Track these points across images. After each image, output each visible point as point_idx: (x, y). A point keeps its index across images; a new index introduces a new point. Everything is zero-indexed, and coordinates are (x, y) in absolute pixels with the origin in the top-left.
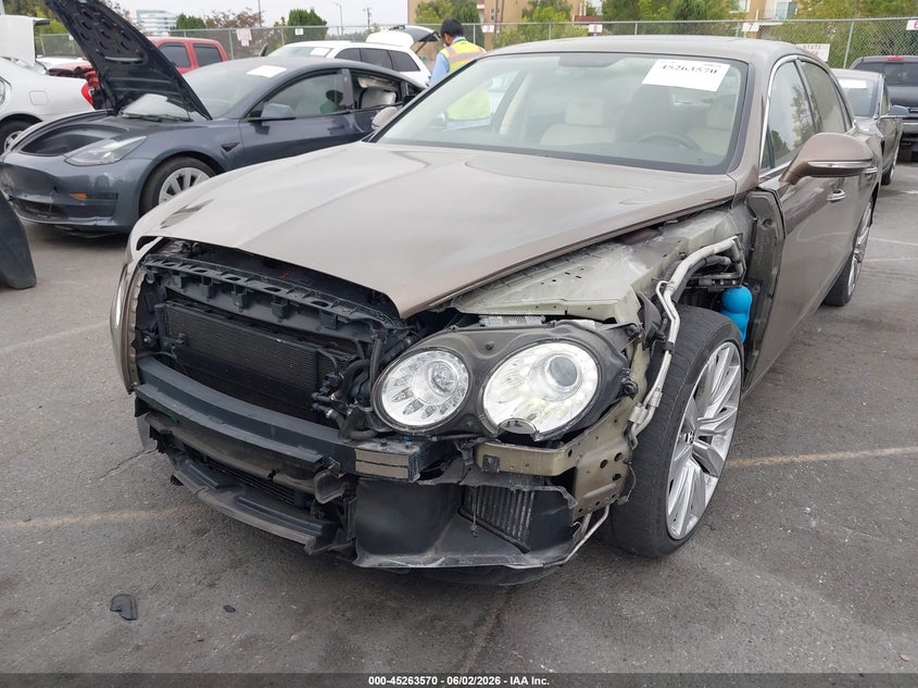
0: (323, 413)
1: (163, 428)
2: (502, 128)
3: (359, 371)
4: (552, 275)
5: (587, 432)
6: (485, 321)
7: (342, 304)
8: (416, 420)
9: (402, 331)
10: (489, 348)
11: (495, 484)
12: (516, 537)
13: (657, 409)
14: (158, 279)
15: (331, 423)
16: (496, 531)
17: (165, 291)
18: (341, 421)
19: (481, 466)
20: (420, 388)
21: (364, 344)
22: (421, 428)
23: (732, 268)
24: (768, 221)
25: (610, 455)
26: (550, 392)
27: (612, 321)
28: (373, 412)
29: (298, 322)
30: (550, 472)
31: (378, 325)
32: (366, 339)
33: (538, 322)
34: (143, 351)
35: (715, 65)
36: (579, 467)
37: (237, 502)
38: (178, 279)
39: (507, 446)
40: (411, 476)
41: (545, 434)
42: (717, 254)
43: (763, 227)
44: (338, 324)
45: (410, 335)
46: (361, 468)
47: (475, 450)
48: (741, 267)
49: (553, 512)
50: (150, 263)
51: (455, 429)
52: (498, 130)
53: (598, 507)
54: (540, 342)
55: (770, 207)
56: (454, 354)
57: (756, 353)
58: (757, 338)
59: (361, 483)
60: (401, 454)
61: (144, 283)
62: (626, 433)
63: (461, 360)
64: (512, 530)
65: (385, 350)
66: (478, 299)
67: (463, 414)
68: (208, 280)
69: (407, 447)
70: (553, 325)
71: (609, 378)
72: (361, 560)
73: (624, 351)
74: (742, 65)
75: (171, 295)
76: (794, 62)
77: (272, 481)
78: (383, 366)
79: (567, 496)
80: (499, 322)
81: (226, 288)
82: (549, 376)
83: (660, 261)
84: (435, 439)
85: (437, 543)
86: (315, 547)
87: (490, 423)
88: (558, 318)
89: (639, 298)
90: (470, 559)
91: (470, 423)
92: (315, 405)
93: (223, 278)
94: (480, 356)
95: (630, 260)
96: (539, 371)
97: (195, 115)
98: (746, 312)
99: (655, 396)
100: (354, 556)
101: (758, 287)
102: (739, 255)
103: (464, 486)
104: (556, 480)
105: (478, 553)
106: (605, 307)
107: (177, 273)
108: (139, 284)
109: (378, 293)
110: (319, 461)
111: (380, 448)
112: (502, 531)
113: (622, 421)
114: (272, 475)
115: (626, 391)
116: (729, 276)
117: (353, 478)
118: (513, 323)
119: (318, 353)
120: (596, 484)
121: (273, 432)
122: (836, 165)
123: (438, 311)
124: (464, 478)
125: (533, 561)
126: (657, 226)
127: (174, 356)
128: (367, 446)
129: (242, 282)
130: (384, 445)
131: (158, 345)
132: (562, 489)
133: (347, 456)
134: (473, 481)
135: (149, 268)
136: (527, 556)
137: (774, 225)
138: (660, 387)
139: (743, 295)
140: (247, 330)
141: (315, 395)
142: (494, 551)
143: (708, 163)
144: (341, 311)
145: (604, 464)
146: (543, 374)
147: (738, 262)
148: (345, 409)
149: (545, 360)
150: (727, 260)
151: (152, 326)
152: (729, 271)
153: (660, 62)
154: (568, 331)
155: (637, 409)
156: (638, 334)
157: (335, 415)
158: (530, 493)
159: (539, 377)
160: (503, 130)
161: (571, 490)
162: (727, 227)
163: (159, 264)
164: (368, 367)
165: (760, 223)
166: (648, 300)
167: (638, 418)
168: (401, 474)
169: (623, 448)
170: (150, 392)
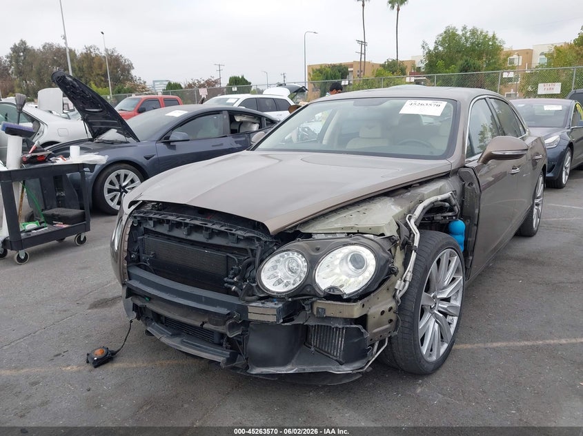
0: (230, 289)
1: (141, 304)
2: (324, 141)
3: (249, 265)
4: (350, 212)
5: (372, 295)
6: (315, 237)
7: (240, 229)
8: (280, 289)
9: (271, 242)
10: (318, 249)
11: (324, 324)
12: (336, 356)
13: (410, 283)
14: (140, 223)
15: (235, 294)
16: (325, 354)
17: (143, 229)
18: (240, 292)
19: (315, 313)
20: (282, 272)
21: (252, 250)
22: (283, 293)
23: (451, 209)
24: (471, 184)
25: (386, 307)
26: (350, 273)
27: (383, 235)
28: (257, 286)
29: (217, 241)
30: (353, 315)
31: (259, 239)
32: (253, 248)
33: (343, 236)
34: (130, 262)
35: (439, 102)
36: (369, 313)
37: (182, 342)
38: (151, 223)
39: (329, 302)
40: (278, 320)
41: (349, 295)
42: (441, 201)
43: (469, 188)
44: (238, 240)
45: (276, 245)
46: (251, 317)
47: (312, 305)
48: (456, 209)
49: (356, 340)
50: (136, 215)
51: (301, 293)
52: (321, 142)
53: (381, 338)
54: (345, 245)
55: (471, 176)
56: (299, 252)
57: (471, 258)
58: (471, 249)
59: (251, 325)
60: (272, 308)
61: (132, 226)
62: (394, 296)
63: (303, 256)
64: (334, 352)
65: (263, 253)
66: (311, 225)
67: (305, 284)
68: (168, 221)
69: (275, 304)
70: (351, 237)
71: (382, 263)
72: (251, 370)
73: (390, 250)
74: (454, 102)
75: (147, 231)
76: (485, 99)
77: (202, 328)
78: (262, 261)
79: (363, 330)
80: (323, 236)
81: (178, 225)
82: (350, 263)
83: (408, 205)
84: (290, 300)
85: (293, 361)
86: (226, 364)
87: (319, 289)
88: (354, 234)
89: (397, 224)
90: (311, 369)
91: (308, 290)
92: (226, 285)
93: (178, 219)
94: (313, 253)
95: (393, 205)
96: (345, 261)
97: (131, 139)
98: (462, 234)
99: (409, 275)
100: (247, 368)
101: (469, 220)
102: (454, 202)
103: (307, 325)
104: (357, 321)
105: (316, 365)
106: (379, 228)
107: (151, 219)
108: (129, 226)
109: (259, 223)
110: (229, 314)
111: (261, 305)
112: (328, 353)
113: (391, 289)
114: (202, 325)
115: (392, 272)
116: (450, 214)
117: (247, 323)
118: (330, 236)
119: (228, 256)
120: (379, 324)
121: (203, 300)
122: (508, 153)
123: (290, 232)
124: (306, 321)
125: (346, 369)
126: (407, 187)
127: (148, 264)
128: (254, 304)
129: (188, 221)
130: (263, 303)
131: (139, 258)
132: (360, 327)
133: (244, 310)
134: (311, 323)
135: (135, 217)
136: (343, 367)
137: (474, 186)
138: (411, 270)
139: (460, 225)
140: (189, 247)
141: (226, 279)
142: (325, 364)
143: (436, 154)
144: (239, 232)
145: (383, 313)
146: (347, 263)
147: (455, 205)
148: (242, 286)
149: (348, 255)
150: (447, 204)
151: (136, 248)
152: (449, 211)
153: (409, 102)
154: (359, 239)
155: (399, 282)
156: (396, 241)
157: (237, 289)
158: (343, 328)
159: (345, 264)
160: (324, 142)
161: (365, 327)
162: (447, 187)
163: (142, 215)
164: (254, 262)
165: (466, 185)
166: (401, 224)
167: (399, 287)
168: (272, 319)
169: (393, 304)
170: (135, 284)
